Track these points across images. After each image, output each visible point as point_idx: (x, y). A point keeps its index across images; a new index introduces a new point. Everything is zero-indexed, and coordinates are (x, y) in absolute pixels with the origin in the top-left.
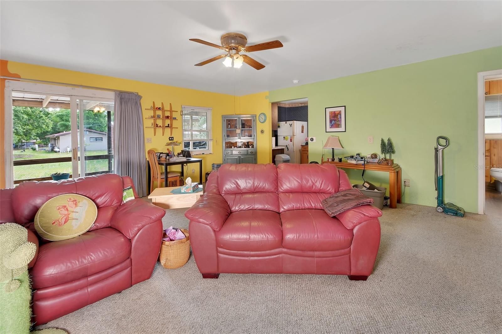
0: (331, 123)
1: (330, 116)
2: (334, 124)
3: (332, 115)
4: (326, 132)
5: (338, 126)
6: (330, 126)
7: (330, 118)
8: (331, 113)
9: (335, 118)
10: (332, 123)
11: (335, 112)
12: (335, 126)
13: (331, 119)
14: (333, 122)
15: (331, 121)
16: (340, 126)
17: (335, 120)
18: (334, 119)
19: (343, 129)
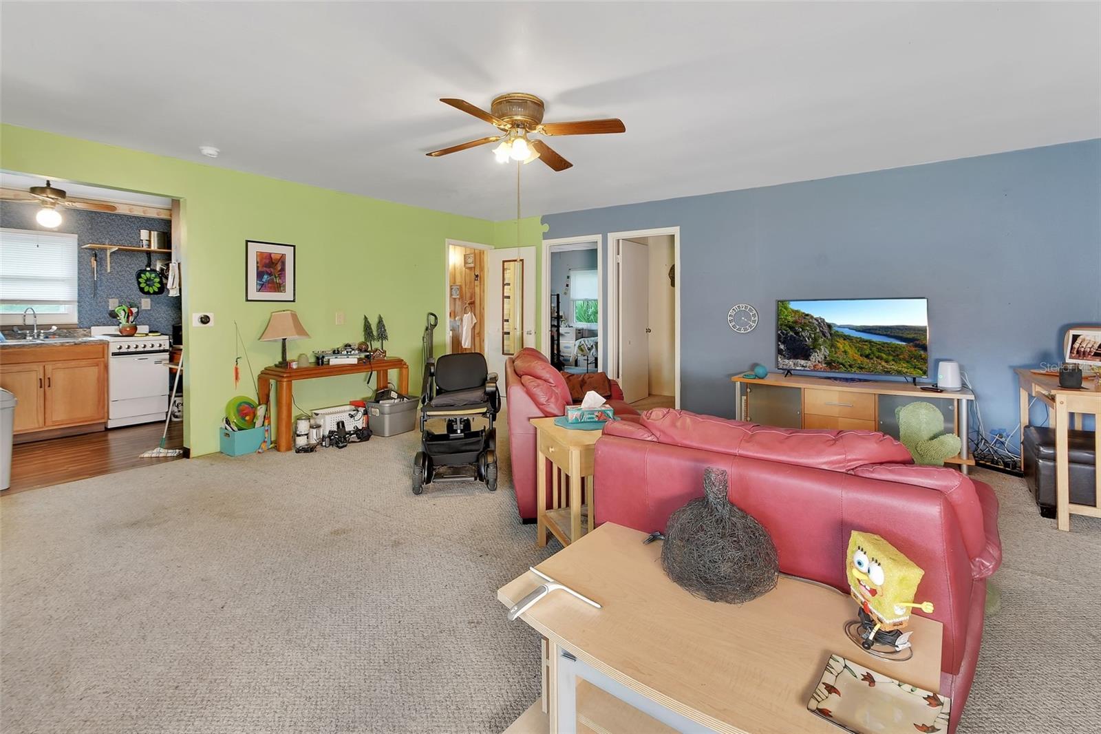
0: (261, 281)
1: (257, 263)
2: (268, 282)
3: (264, 260)
4: (247, 300)
5: (279, 288)
6: (259, 287)
7: (258, 267)
8: (261, 255)
9: (272, 270)
10: (264, 280)
11: (270, 254)
12: (271, 288)
13: (260, 269)
14: (266, 277)
15: (260, 275)
16: (282, 289)
17: (270, 274)
18: (268, 270)
19: (288, 295)
